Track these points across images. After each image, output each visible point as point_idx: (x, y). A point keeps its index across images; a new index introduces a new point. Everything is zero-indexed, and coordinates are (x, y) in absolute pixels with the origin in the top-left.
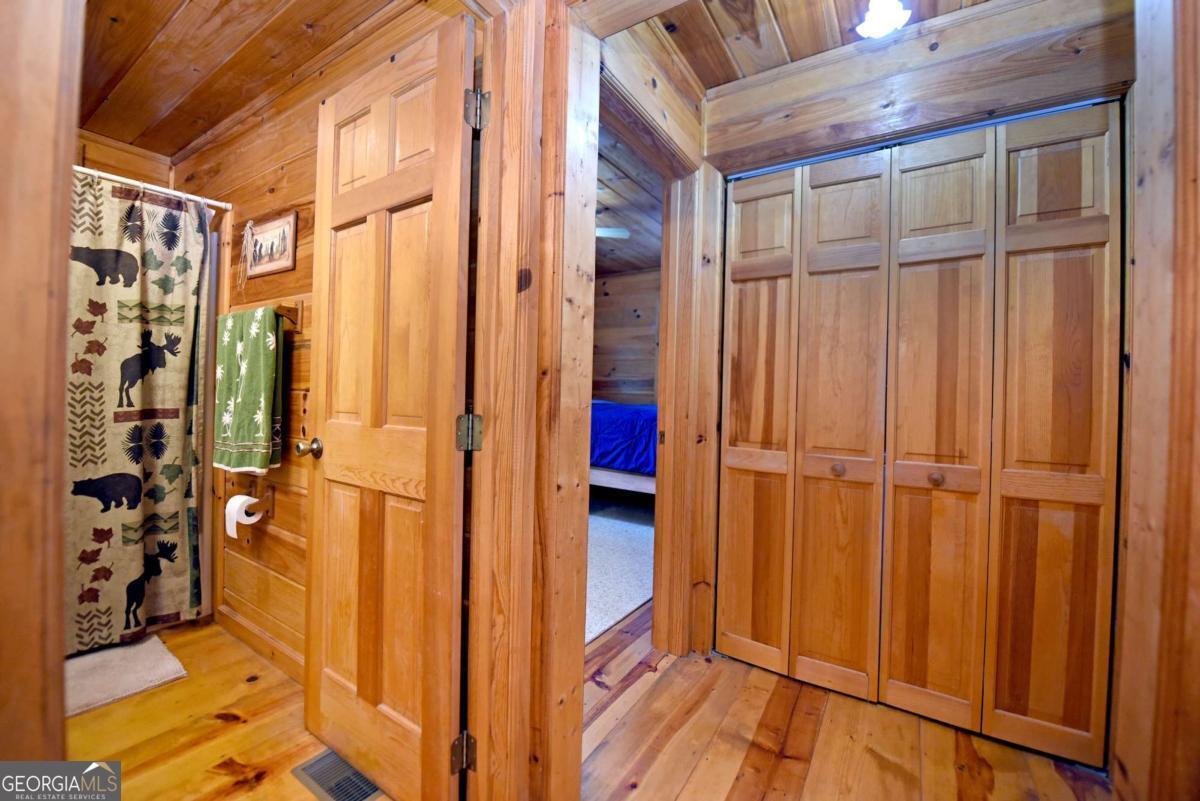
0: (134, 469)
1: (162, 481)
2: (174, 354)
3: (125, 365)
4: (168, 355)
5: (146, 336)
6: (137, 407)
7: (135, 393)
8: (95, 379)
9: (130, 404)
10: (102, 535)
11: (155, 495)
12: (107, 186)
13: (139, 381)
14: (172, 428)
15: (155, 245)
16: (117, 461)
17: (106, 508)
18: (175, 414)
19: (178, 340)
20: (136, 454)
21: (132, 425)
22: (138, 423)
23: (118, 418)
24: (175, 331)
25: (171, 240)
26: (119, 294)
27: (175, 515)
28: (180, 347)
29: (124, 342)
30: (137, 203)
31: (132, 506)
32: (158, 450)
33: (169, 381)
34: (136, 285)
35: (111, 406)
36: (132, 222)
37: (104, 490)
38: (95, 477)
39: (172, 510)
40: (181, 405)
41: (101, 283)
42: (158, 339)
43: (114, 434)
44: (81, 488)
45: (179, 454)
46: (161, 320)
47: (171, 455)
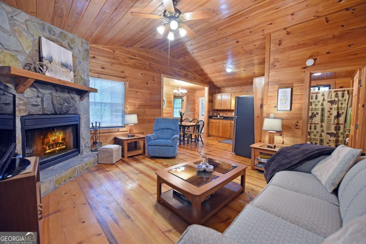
0: (335, 132)
1: (340, 135)
3: (335, 117)
4: (342, 115)
5: (338, 112)
6: (336, 123)
7: (336, 121)
8: (330, 119)
9: (335, 122)
10: (330, 141)
11: (338, 137)
12: (333, 91)
13: (336, 119)
14: (342, 126)
15: (340, 98)
16: (333, 131)
17: (331, 137)
18: (342, 124)
19: (343, 112)
20: (336, 130)
21: (335, 125)
22: (336, 125)
23: (333, 124)
24: (343, 111)
25: (343, 97)
26: (335, 106)
27: (342, 140)
28: (344, 114)
29: (335, 113)
30: (337, 92)
31: (334, 137)
32: (339, 130)
33: (342, 119)
34: (337, 105)
35: (332, 123)
36: (337, 96)
37: (331, 134)
38: (329, 132)
39: (341, 139)
40: (344, 123)
41: (332, 105)
42: (340, 112)
43: (333, 127)
44: (328, 133)
45: (343, 131)
46: (341, 109)
47: (341, 131)
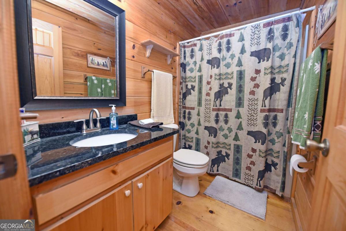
0: (265, 131)
1: (274, 136)
2: (283, 86)
3: (265, 91)
4: (281, 87)
5: (273, 80)
6: (267, 107)
7: (267, 102)
8: (256, 97)
9: (265, 106)
10: (254, 150)
11: (273, 142)
12: (262, 25)
13: (269, 98)
14: (281, 116)
15: (278, 41)
16: (260, 127)
17: (255, 142)
18: (282, 111)
19: (285, 79)
20: (266, 125)
21: (265, 114)
22: (267, 114)
23: (262, 111)
24: (285, 75)
25: (285, 37)
26: (265, 64)
27: (278, 152)
28: (286, 82)
29: (265, 82)
30: (272, 27)
31: (263, 144)
32: (275, 125)
33: (281, 97)
34: (270, 60)
35: (260, 107)
36: (270, 37)
37: (256, 135)
38: (253, 131)
39: (278, 150)
40: (284, 108)
41: (259, 62)
42: (278, 80)
43: (260, 117)
44: (250, 133)
45: (282, 128)
46: (279, 72)
47: (279, 127)
